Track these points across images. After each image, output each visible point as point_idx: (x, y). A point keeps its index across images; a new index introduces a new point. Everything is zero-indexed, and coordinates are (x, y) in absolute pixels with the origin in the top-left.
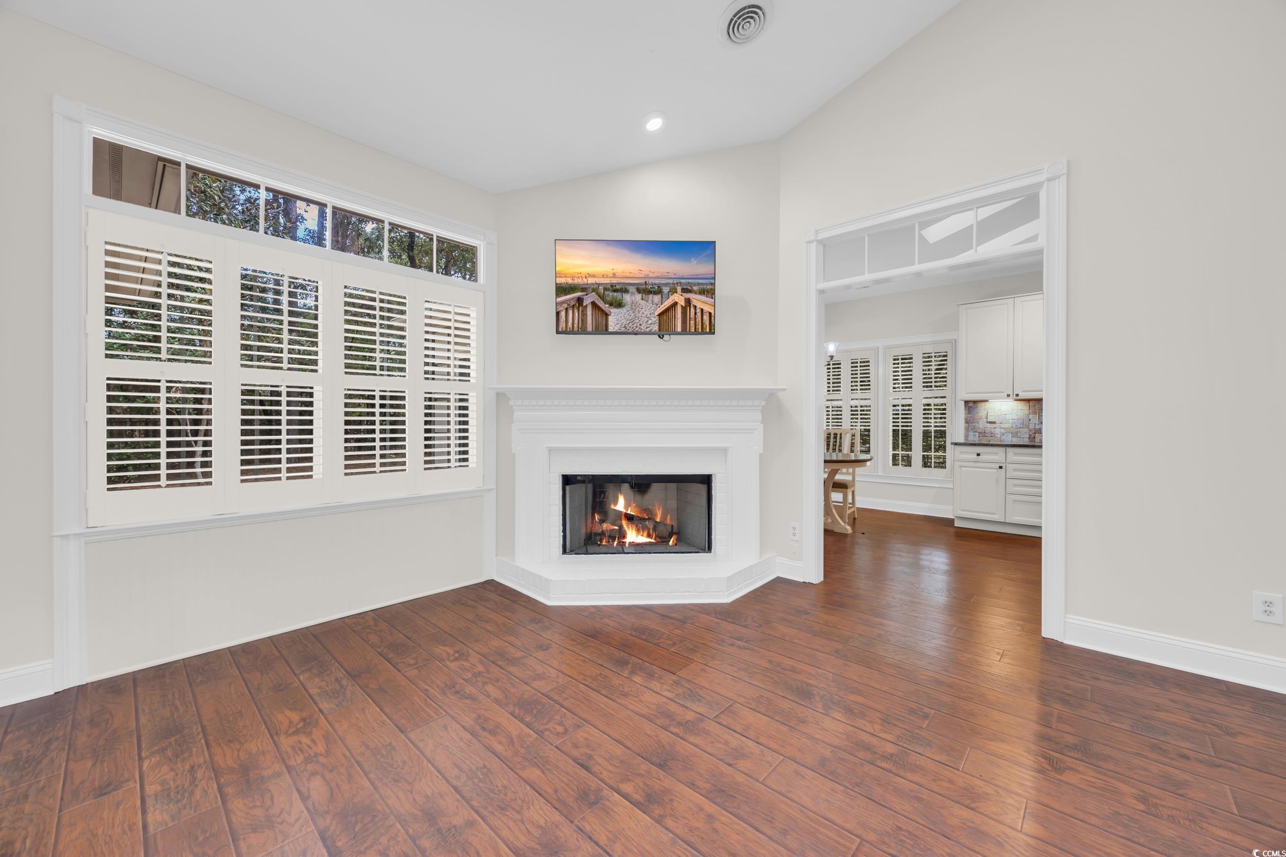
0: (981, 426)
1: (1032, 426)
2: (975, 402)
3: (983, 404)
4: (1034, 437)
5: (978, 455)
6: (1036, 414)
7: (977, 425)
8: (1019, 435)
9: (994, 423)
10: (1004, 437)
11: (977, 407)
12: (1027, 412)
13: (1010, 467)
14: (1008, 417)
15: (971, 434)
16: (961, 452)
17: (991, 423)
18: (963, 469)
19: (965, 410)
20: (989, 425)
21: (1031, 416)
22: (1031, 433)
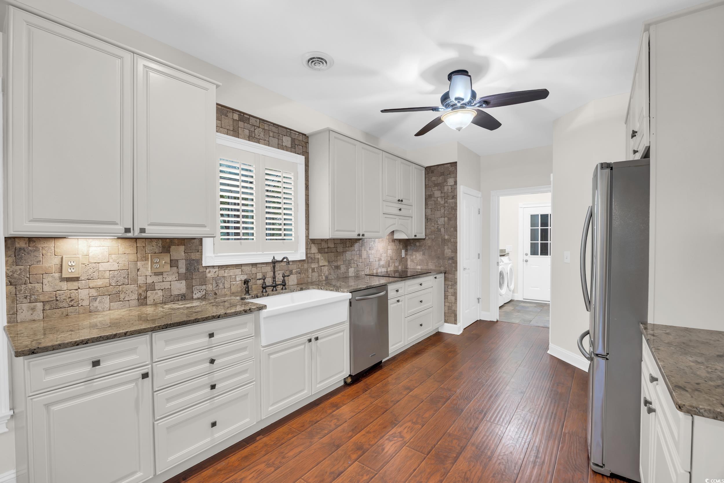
0: (46, 288)
1: (141, 280)
2: (31, 240)
3: (51, 244)
4: (146, 298)
5: (96, 363)
6: (147, 260)
7: (38, 286)
8: (122, 296)
9: (77, 279)
10: (96, 304)
11: (37, 250)
12: (133, 257)
13: (159, 368)
14: (102, 267)
15: (24, 306)
16: (46, 370)
17: (69, 280)
18: (55, 408)
19: (7, 255)
20: (65, 285)
21: (139, 264)
22: (140, 291)
